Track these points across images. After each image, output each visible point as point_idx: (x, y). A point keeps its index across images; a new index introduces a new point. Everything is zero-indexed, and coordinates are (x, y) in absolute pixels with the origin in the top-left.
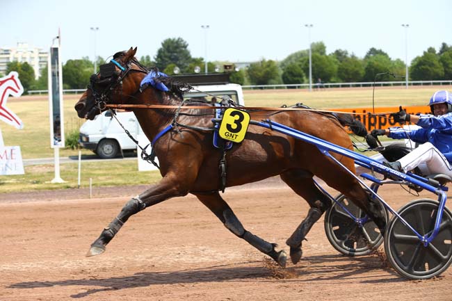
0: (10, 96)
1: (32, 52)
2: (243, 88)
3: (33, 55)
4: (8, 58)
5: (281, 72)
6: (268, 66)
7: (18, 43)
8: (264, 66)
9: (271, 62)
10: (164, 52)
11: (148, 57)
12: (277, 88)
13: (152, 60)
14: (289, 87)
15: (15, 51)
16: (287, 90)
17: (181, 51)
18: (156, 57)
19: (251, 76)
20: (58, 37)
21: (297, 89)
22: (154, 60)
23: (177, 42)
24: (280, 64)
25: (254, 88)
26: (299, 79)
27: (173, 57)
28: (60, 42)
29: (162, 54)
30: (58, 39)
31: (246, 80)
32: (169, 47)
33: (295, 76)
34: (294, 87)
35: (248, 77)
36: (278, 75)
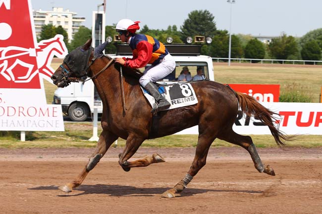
0: (55, 56)
1: (66, 17)
2: (213, 60)
3: (67, 19)
4: (44, 21)
5: (300, 49)
6: (289, 42)
7: (53, 8)
8: (285, 41)
9: (291, 37)
10: (190, 23)
11: (175, 28)
12: (296, 63)
13: (179, 30)
14: (307, 63)
15: (50, 15)
16: (304, 65)
17: (207, 23)
18: (182, 27)
19: (272, 50)
20: (103, 4)
21: (315, 65)
22: (181, 31)
23: (203, 14)
24: (299, 41)
25: (275, 62)
26: (317, 55)
27: (199, 28)
28: (105, 8)
29: (188, 25)
30: (103, 6)
31: (267, 53)
32: (195, 18)
33: (313, 53)
34: (312, 63)
35: (270, 51)
36: (297, 51)
